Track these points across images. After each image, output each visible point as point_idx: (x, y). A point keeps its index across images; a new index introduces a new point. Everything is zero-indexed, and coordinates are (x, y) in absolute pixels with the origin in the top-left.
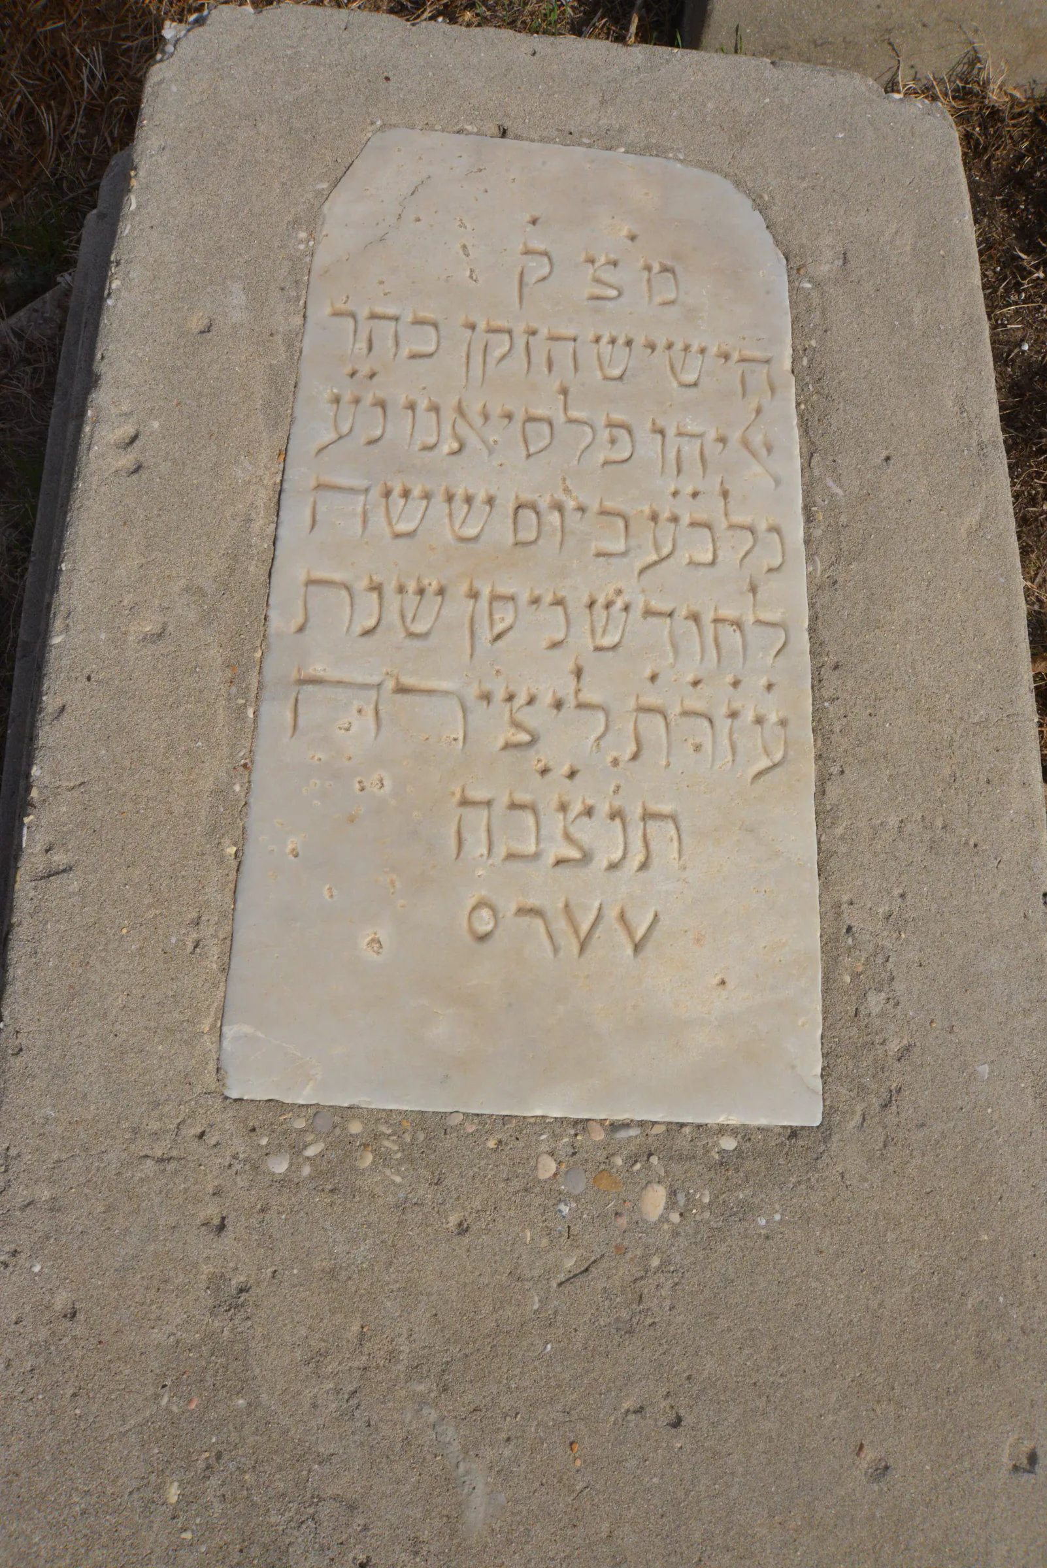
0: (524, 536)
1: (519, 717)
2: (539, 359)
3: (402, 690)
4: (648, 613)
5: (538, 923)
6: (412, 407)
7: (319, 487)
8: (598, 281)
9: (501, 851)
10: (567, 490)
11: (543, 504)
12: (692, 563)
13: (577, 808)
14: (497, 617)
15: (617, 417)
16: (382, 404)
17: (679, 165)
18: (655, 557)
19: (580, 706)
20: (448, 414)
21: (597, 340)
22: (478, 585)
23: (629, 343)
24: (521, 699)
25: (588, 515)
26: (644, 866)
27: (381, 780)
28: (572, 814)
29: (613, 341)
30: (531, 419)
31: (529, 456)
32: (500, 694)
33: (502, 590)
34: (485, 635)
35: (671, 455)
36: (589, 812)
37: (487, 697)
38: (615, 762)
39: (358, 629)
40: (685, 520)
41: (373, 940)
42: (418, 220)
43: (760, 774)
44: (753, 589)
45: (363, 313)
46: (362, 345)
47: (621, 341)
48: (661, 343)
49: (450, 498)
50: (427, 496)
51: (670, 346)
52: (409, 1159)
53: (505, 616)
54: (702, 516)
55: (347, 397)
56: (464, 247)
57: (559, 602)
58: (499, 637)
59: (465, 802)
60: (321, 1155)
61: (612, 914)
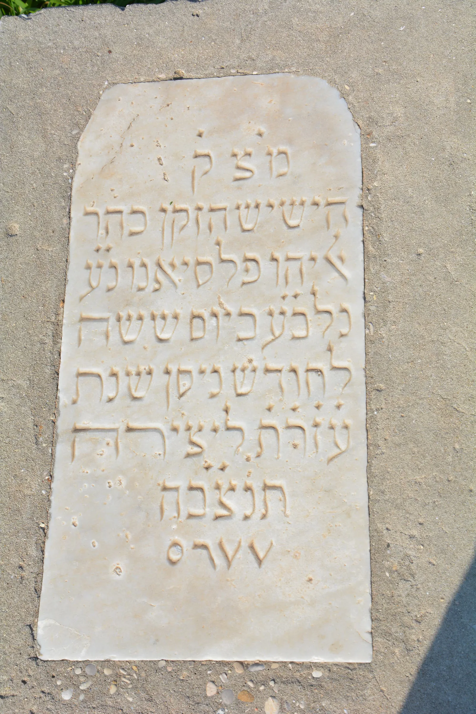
0: (196, 335)
1: (195, 439)
2: (203, 226)
3: (129, 430)
4: (267, 371)
5: (204, 552)
6: (131, 266)
7: (83, 320)
8: (238, 168)
9: (184, 514)
10: (221, 304)
11: (206, 315)
12: (294, 338)
13: (225, 487)
14: (181, 383)
15: (250, 255)
16: (113, 267)
17: (292, 76)
18: (272, 337)
19: (228, 429)
20: (152, 267)
21: (238, 208)
22: (170, 367)
23: (257, 206)
24: (195, 429)
25: (232, 317)
26: (264, 517)
27: (120, 481)
28: (223, 490)
29: (248, 207)
30: (199, 263)
31: (199, 286)
32: (182, 428)
33: (183, 368)
34: (173, 394)
35: (281, 274)
36: (232, 489)
37: (175, 430)
38: (248, 460)
39: (105, 398)
40: (289, 313)
41: (117, 568)
42: (132, 146)
43: (331, 460)
44: (330, 350)
45: (101, 212)
46: (102, 231)
47: (253, 205)
48: (276, 203)
49: (153, 318)
50: (140, 318)
51: (282, 204)
52: (135, 688)
53: (185, 383)
54: (299, 309)
55: (94, 264)
56: (159, 159)
57: (215, 371)
58: (181, 396)
59: (165, 489)
60: (89, 689)
61: (245, 545)
